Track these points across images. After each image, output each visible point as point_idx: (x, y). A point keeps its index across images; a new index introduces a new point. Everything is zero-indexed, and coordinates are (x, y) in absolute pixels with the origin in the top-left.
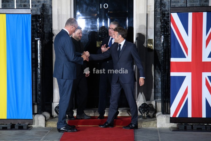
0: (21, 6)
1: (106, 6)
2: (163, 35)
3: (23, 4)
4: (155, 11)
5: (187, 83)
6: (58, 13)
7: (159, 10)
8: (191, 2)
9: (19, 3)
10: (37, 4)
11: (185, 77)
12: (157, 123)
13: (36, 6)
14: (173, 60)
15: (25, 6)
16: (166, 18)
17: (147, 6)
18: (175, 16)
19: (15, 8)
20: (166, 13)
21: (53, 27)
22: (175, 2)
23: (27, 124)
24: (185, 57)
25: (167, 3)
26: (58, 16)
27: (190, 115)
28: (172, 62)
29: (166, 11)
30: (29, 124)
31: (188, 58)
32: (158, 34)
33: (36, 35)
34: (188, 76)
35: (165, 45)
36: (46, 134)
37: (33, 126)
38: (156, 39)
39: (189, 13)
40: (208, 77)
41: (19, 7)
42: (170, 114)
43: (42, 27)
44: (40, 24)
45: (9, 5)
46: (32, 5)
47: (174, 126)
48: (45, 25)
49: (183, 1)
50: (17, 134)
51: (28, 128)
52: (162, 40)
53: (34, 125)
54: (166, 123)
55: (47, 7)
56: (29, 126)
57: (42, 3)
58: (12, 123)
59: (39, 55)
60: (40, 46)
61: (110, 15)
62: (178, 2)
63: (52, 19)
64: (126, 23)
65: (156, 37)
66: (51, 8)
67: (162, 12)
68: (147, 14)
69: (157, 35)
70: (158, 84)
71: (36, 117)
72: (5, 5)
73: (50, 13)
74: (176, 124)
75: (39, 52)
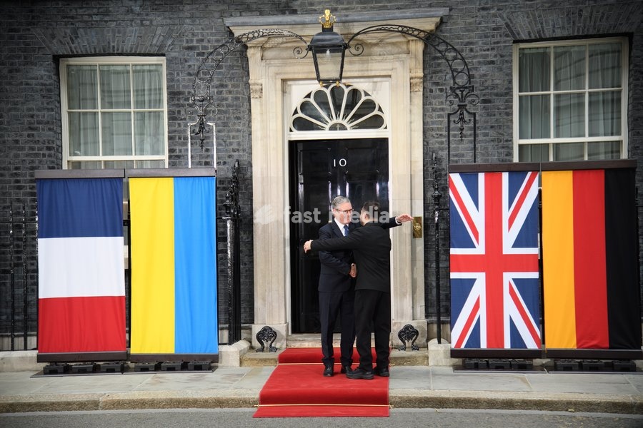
0: (201, 165)
1: (343, 162)
2: (437, 210)
3: (203, 160)
4: (425, 171)
5: (479, 291)
6: (262, 174)
7: (430, 169)
8: (483, 155)
9: (197, 160)
10: (227, 160)
11: (475, 280)
12: (430, 359)
13: (225, 163)
14: (453, 251)
15: (207, 163)
16: (443, 182)
17: (411, 162)
18: (456, 179)
19: (190, 167)
20: (443, 173)
21: (254, 198)
22: (456, 156)
23: (209, 361)
24: (473, 246)
25: (444, 157)
26: (263, 179)
27: (484, 345)
28: (453, 255)
29: (444, 169)
30: (212, 362)
31: (480, 249)
32: (430, 208)
33: (223, 211)
34: (480, 278)
35: (442, 226)
36: (240, 379)
37: (219, 364)
38: (426, 216)
39: (479, 174)
40: (514, 279)
41: (197, 164)
42: (450, 343)
43: (234, 198)
44: (231, 192)
45: (180, 163)
46: (217, 163)
47: (458, 364)
48: (240, 195)
49: (471, 154)
50: (192, 380)
51: (211, 368)
52: (436, 219)
53: (221, 363)
54: (445, 358)
55: (244, 165)
56: (213, 365)
57: (236, 158)
58: (184, 360)
59: (229, 244)
60: (230, 230)
61: (349, 178)
62: (463, 155)
63: (252, 184)
64: (376, 190)
65: (426, 214)
66: (251, 166)
67: (436, 172)
68: (411, 175)
69: (428, 210)
70: (431, 293)
71: (224, 349)
72: (173, 162)
73: (248, 176)
74: (461, 360)
75: (229, 240)
